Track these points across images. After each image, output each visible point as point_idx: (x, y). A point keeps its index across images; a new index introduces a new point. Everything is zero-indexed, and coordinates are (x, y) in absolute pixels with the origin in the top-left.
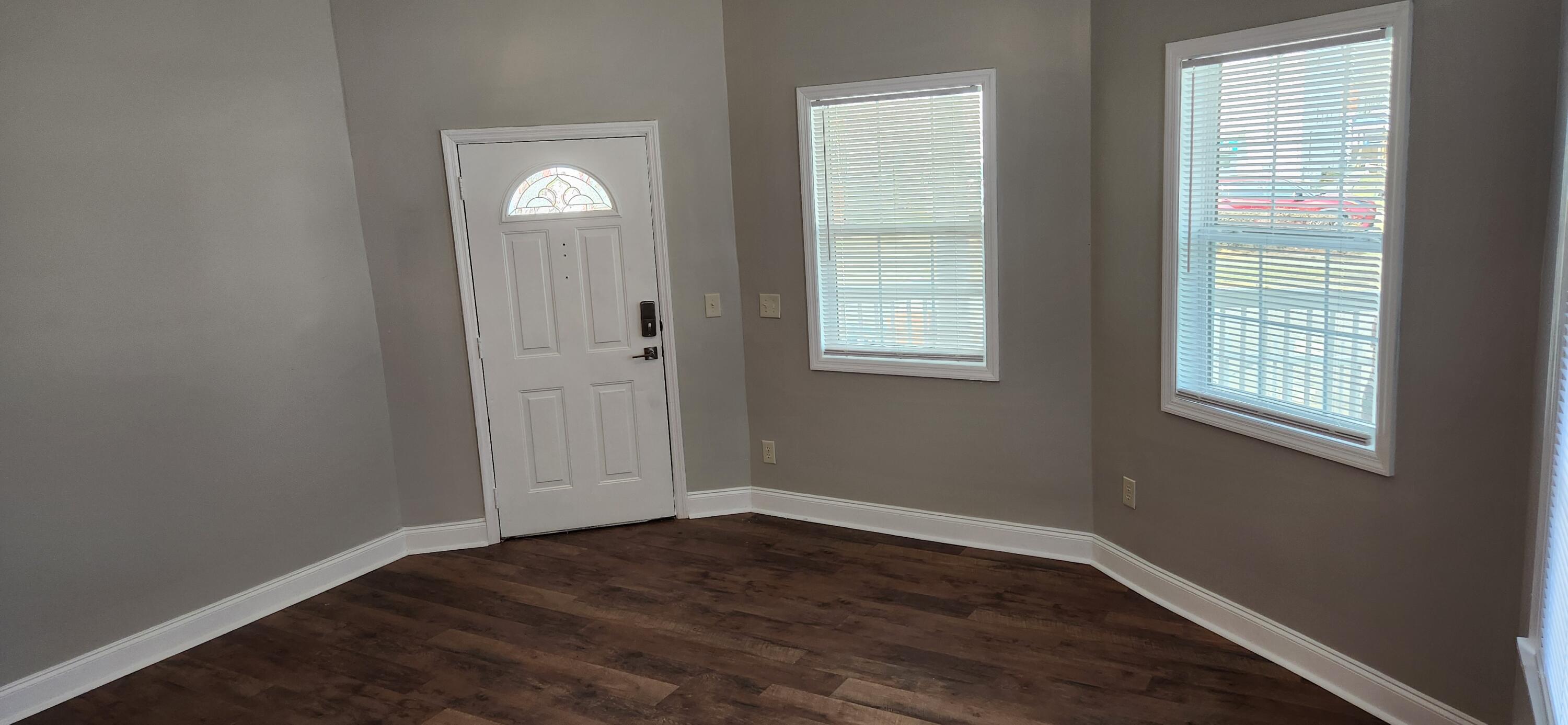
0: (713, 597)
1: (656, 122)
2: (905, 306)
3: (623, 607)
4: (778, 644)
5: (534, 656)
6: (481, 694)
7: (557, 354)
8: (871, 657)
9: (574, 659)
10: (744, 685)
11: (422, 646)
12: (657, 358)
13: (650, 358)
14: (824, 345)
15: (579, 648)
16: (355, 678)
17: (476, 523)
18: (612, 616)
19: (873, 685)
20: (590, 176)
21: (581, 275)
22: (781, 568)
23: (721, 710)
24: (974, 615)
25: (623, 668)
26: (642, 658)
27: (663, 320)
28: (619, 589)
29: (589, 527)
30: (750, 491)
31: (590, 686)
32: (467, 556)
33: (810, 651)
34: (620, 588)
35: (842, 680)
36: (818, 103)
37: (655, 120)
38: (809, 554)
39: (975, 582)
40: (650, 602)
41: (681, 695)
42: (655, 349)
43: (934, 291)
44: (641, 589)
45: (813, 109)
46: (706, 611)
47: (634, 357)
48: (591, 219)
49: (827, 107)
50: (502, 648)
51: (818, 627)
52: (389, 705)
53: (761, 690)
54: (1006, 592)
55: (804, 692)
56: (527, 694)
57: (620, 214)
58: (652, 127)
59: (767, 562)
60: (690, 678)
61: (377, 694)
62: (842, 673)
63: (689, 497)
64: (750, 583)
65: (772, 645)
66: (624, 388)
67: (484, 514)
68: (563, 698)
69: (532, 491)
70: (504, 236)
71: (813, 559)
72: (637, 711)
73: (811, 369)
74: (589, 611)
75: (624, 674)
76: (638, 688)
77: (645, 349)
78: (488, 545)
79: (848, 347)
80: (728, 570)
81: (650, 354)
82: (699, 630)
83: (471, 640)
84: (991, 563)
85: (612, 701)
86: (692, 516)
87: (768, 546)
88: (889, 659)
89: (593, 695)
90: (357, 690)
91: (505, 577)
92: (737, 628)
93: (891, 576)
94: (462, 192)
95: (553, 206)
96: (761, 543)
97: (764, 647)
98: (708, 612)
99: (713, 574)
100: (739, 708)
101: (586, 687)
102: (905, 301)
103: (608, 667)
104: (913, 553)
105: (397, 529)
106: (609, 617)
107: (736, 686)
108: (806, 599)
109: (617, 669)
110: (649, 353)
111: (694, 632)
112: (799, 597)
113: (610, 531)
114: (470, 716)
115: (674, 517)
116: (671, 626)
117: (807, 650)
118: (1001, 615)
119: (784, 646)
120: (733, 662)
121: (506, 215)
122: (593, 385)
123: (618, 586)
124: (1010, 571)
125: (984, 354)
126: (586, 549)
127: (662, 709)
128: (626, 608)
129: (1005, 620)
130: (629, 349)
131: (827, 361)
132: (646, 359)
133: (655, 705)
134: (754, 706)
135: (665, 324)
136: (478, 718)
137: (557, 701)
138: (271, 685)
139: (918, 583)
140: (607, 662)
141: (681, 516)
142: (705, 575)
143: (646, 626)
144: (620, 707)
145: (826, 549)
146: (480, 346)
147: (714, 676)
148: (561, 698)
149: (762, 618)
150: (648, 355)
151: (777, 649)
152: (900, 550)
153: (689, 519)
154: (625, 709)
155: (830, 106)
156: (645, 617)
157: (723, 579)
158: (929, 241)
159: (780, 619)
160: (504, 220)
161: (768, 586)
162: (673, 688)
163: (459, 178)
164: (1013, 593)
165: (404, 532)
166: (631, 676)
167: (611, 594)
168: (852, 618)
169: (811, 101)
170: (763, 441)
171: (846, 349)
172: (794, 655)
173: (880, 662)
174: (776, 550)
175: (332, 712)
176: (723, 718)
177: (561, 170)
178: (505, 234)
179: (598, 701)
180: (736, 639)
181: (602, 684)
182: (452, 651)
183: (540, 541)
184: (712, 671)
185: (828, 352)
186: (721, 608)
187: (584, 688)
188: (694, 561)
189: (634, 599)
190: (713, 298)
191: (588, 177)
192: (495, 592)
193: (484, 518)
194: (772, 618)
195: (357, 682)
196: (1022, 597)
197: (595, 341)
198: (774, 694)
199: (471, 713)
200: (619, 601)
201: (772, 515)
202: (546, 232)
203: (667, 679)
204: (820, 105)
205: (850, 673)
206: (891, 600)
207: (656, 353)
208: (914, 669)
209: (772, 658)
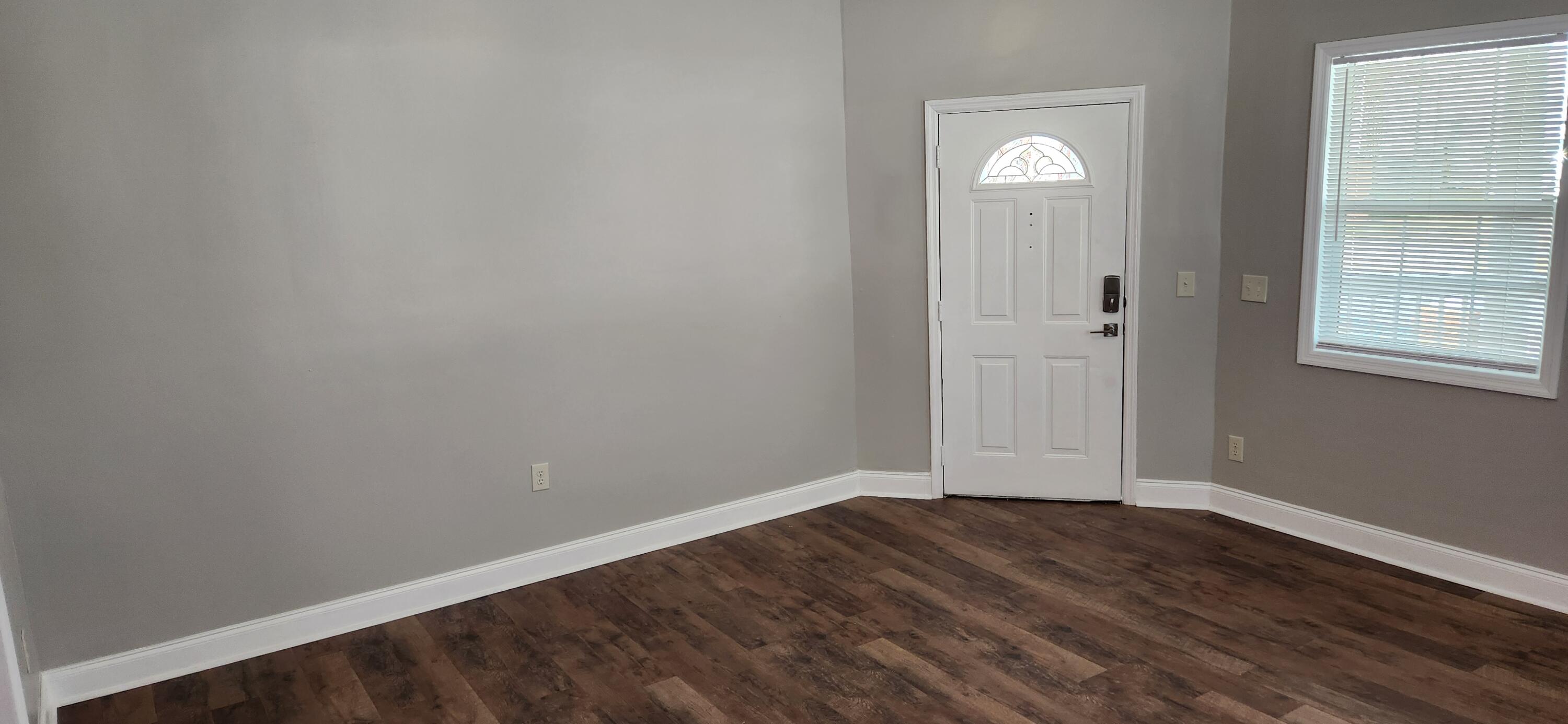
0: (1154, 589)
1: (1143, 88)
2: (1437, 304)
3: (1057, 581)
4: (1223, 652)
5: (965, 608)
6: (913, 632)
7: (1012, 323)
8: (1339, 689)
9: (1002, 619)
10: (1179, 684)
11: (865, 578)
12: (1117, 336)
13: (1110, 335)
14: (1317, 338)
15: (1007, 610)
16: (807, 593)
17: (922, 477)
18: (1044, 587)
19: (1335, 719)
20: (1065, 145)
21: (1045, 247)
22: (1237, 574)
23: (1150, 703)
24: (1483, 670)
25: (1050, 639)
26: (1071, 633)
27: (1128, 297)
28: (1054, 563)
29: (1029, 498)
30: (1209, 488)
31: (1014, 648)
32: (911, 506)
33: (1260, 667)
34: (1054, 561)
35: (1294, 706)
36: (1343, 61)
37: (1142, 85)
38: (1272, 565)
39: (1489, 633)
40: (1084, 581)
41: (1108, 679)
42: (1116, 325)
43: (1475, 282)
44: (1078, 567)
45: (1333, 67)
46: (1144, 601)
47: (1092, 333)
48: (1062, 189)
49: (1353, 64)
50: (934, 595)
51: (1274, 644)
52: (833, 623)
53: (1198, 694)
54: (1534, 652)
55: (1249, 707)
56: (955, 642)
57: (1092, 184)
58: (1139, 93)
59: (1221, 565)
60: (1120, 664)
61: (824, 612)
62: (1299, 698)
63: (1138, 484)
64: (1198, 583)
65: (1215, 651)
66: (1078, 363)
67: (931, 469)
68: (989, 654)
69: (977, 454)
70: (973, 203)
71: (1278, 572)
72: (1059, 683)
73: (1298, 362)
74: (1020, 577)
75: (1050, 644)
76: (1064, 662)
77: (1105, 325)
78: (931, 499)
79: (1349, 341)
80: (1174, 566)
81: (1110, 331)
82: (1135, 619)
83: (906, 582)
84: (1516, 616)
85: (1035, 667)
86: (1140, 504)
87: (1225, 549)
88: (1360, 696)
89: (1017, 657)
90: (808, 604)
91: (944, 531)
92: (1178, 626)
93: (1376, 607)
94: (938, 161)
95: (1025, 175)
96: (1216, 544)
97: (1207, 651)
98: (1147, 603)
99: (1156, 566)
100: (1170, 706)
101: (1011, 649)
102: (1438, 299)
103: (1035, 634)
104: (1409, 586)
105: (853, 471)
106: (1041, 587)
107: (1169, 682)
108: (1262, 612)
109: (1044, 638)
110: (1108, 330)
111: (1130, 620)
112: (1254, 608)
113: (1049, 504)
114: (901, 649)
115: (1120, 501)
116: (1106, 609)
117: (1258, 665)
118: (1521, 676)
119: (1229, 654)
120: (1169, 659)
121: (977, 184)
122: (1047, 357)
123: (1052, 559)
124: (1542, 629)
125: (1539, 365)
126: (1025, 518)
127: (1087, 687)
128: (1059, 582)
129: (1526, 684)
130: (1088, 324)
131: (1319, 355)
132: (1105, 336)
133: (1079, 681)
134: (1188, 708)
135: (1129, 301)
136: (908, 653)
137: (983, 655)
138: (742, 585)
139: (1411, 621)
140: (1034, 629)
141: (1127, 502)
142: (1148, 566)
143: (1078, 604)
144: (1044, 675)
145: (1295, 564)
146: (940, 309)
147: (1146, 668)
148: (986, 653)
149: (1207, 621)
150: (1108, 331)
151: (1221, 656)
152: (1392, 581)
153: (1136, 506)
154: (1048, 678)
155: (1358, 64)
156: (1079, 595)
157: (1167, 574)
158: (1476, 222)
159: (1230, 627)
160: (974, 188)
161: (1219, 590)
162: (1101, 669)
163: (937, 147)
164: (1544, 655)
165: (858, 474)
166: (1057, 649)
167: (1045, 566)
168: (1318, 642)
169: (1333, 58)
170: (1230, 436)
171: (1345, 344)
172: (1239, 667)
173: (1348, 697)
174: (1232, 553)
175: (787, 619)
176: (1151, 712)
177: (1036, 139)
178: (975, 202)
179: (1022, 665)
180: (1175, 637)
181: (1025, 648)
182: (891, 589)
183: (982, 504)
184: (1145, 663)
185: (1321, 345)
186: (1163, 602)
187: (1009, 648)
188: (1136, 549)
189: (1067, 575)
190: (1187, 277)
191: (1063, 145)
192: (934, 543)
193: (930, 473)
194: (1219, 623)
195: (809, 598)
196: (1557, 663)
197: (1053, 313)
198: (1212, 701)
199: (901, 647)
200: (1053, 574)
201: (1232, 517)
202: (1014, 201)
203: (1095, 660)
204: (1345, 62)
205: (1307, 700)
206: (1372, 633)
207: (1116, 330)
208: (1390, 713)
209: (1214, 664)
